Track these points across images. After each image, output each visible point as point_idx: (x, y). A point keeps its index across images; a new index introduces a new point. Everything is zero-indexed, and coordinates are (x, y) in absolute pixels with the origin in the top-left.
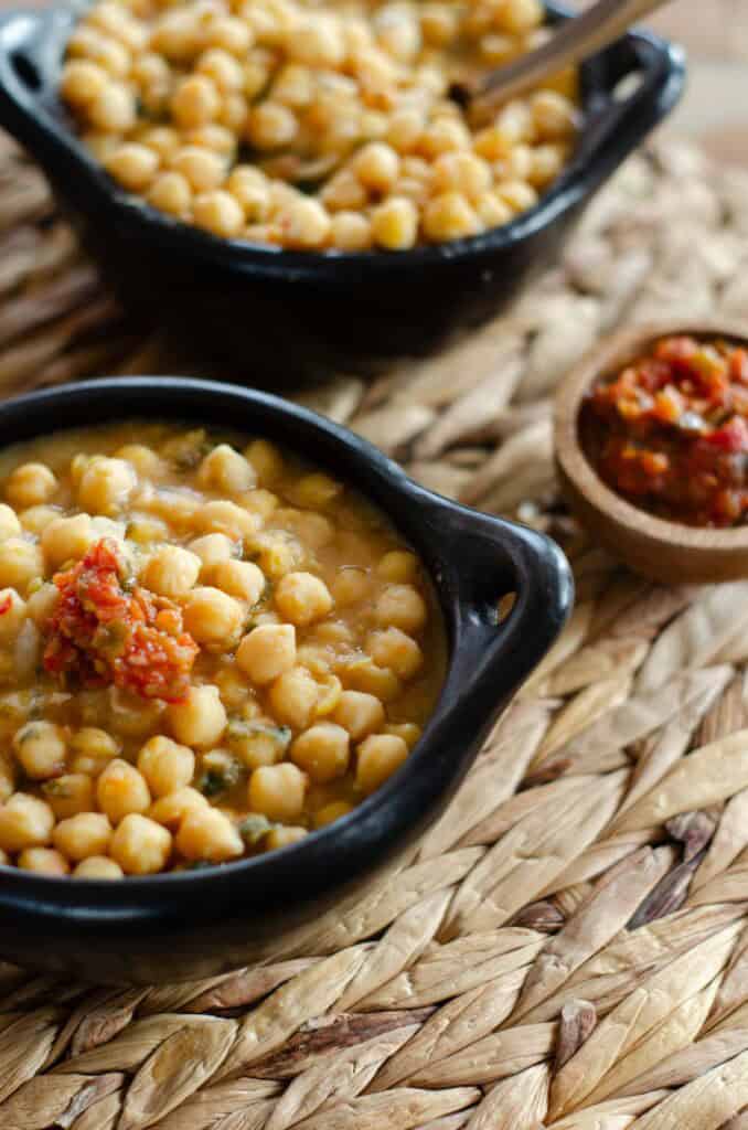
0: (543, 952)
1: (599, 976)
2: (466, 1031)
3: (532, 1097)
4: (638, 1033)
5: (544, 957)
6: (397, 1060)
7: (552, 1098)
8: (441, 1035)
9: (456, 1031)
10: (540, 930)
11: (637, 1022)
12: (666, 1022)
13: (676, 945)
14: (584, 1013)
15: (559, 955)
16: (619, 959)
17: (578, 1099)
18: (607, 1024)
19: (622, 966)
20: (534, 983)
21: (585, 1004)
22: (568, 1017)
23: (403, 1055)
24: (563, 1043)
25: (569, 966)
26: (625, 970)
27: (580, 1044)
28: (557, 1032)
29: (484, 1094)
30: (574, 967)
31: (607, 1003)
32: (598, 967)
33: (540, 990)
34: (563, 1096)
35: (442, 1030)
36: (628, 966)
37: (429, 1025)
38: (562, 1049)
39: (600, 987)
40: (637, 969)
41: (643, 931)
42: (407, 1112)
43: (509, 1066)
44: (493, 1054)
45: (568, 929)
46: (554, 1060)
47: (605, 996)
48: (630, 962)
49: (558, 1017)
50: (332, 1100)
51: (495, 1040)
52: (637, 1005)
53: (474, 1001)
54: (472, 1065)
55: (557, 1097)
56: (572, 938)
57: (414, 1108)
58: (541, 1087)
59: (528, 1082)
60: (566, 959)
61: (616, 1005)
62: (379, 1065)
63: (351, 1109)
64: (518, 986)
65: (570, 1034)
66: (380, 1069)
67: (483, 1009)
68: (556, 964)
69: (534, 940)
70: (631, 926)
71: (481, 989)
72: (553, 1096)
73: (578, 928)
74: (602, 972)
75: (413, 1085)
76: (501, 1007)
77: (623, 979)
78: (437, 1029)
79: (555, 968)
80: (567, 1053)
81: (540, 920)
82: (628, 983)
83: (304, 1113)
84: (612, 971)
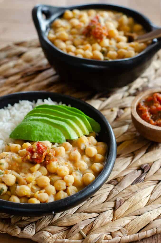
0: (113, 188)
1: (125, 193)
2: (96, 203)
3: (109, 215)
4: (133, 204)
5: (113, 189)
6: (82, 207)
7: (114, 216)
8: (91, 203)
9: (94, 202)
10: (113, 185)
11: (132, 202)
12: (139, 202)
13: (141, 188)
14: (121, 200)
15: (117, 189)
16: (129, 190)
17: (119, 216)
18: (126, 202)
19: (130, 191)
20: (111, 194)
21: (121, 198)
22: (118, 200)
23: (83, 206)
24: (117, 205)
25: (118, 191)
26: (130, 192)
27: (120, 206)
28: (115, 204)
29: (99, 215)
30: (119, 192)
31: (126, 198)
32: (124, 191)
33: (112, 196)
34: (116, 215)
35: (91, 202)
36: (131, 191)
37: (89, 201)
38: (116, 207)
39: (125, 195)
40: (133, 192)
41: (134, 185)
42: (83, 217)
43: (105, 209)
44: (102, 207)
45: (119, 184)
46: (114, 209)
47: (126, 197)
48: (131, 190)
49: (116, 201)
50: (67, 214)
51: (102, 205)
52: (132, 199)
53: (99, 197)
54: (97, 209)
55: (115, 216)
56: (119, 186)
57: (84, 216)
58: (111, 214)
59: (109, 212)
60: (118, 190)
61: (128, 199)
62: (78, 208)
63: (71, 216)
64: (108, 195)
65: (118, 204)
66: (78, 209)
67: (100, 198)
68: (116, 191)
69: (111, 187)
70: (132, 184)
71: (100, 195)
72: (114, 215)
73: (121, 184)
74: (126, 192)
75: (84, 212)
76: (104, 198)
77: (130, 194)
78: (90, 202)
79: (115, 191)
80: (117, 207)
81: (113, 183)
82: (131, 195)
83: (61, 216)
84: (127, 192)
